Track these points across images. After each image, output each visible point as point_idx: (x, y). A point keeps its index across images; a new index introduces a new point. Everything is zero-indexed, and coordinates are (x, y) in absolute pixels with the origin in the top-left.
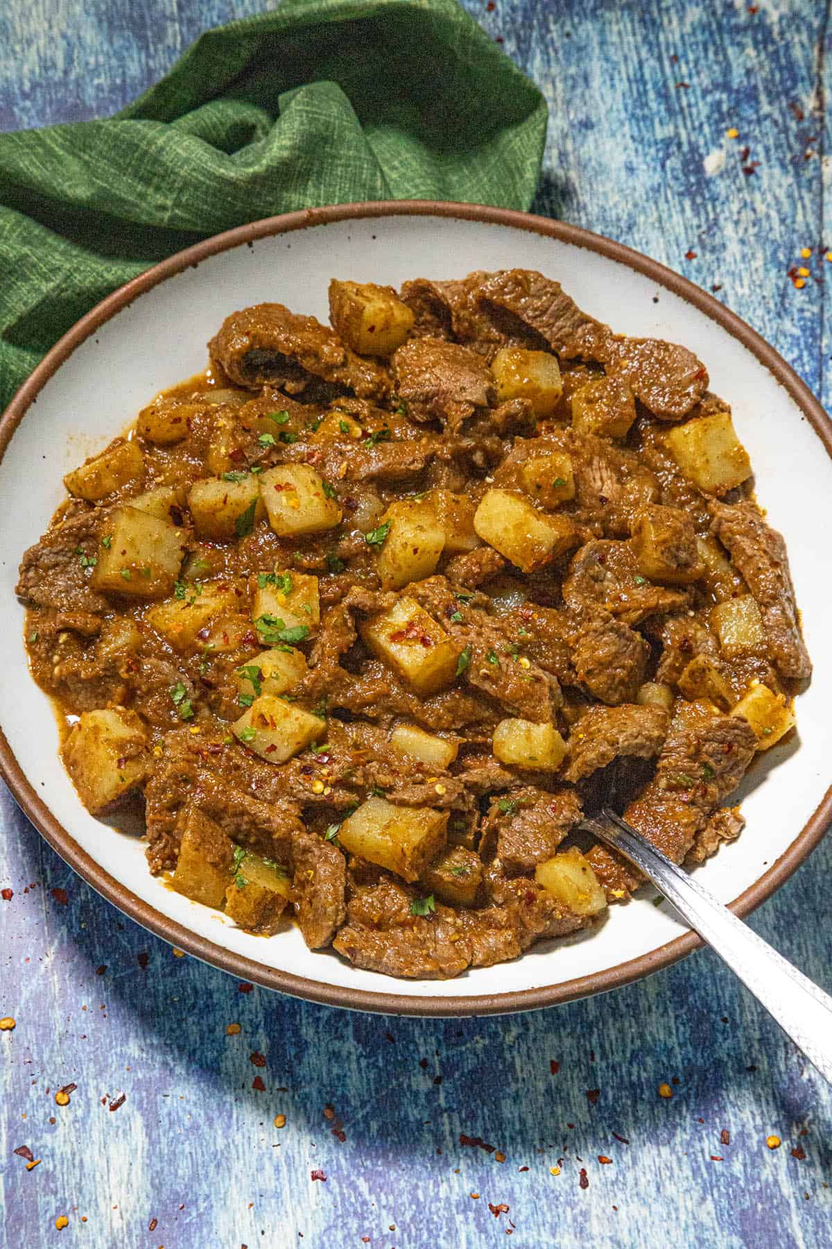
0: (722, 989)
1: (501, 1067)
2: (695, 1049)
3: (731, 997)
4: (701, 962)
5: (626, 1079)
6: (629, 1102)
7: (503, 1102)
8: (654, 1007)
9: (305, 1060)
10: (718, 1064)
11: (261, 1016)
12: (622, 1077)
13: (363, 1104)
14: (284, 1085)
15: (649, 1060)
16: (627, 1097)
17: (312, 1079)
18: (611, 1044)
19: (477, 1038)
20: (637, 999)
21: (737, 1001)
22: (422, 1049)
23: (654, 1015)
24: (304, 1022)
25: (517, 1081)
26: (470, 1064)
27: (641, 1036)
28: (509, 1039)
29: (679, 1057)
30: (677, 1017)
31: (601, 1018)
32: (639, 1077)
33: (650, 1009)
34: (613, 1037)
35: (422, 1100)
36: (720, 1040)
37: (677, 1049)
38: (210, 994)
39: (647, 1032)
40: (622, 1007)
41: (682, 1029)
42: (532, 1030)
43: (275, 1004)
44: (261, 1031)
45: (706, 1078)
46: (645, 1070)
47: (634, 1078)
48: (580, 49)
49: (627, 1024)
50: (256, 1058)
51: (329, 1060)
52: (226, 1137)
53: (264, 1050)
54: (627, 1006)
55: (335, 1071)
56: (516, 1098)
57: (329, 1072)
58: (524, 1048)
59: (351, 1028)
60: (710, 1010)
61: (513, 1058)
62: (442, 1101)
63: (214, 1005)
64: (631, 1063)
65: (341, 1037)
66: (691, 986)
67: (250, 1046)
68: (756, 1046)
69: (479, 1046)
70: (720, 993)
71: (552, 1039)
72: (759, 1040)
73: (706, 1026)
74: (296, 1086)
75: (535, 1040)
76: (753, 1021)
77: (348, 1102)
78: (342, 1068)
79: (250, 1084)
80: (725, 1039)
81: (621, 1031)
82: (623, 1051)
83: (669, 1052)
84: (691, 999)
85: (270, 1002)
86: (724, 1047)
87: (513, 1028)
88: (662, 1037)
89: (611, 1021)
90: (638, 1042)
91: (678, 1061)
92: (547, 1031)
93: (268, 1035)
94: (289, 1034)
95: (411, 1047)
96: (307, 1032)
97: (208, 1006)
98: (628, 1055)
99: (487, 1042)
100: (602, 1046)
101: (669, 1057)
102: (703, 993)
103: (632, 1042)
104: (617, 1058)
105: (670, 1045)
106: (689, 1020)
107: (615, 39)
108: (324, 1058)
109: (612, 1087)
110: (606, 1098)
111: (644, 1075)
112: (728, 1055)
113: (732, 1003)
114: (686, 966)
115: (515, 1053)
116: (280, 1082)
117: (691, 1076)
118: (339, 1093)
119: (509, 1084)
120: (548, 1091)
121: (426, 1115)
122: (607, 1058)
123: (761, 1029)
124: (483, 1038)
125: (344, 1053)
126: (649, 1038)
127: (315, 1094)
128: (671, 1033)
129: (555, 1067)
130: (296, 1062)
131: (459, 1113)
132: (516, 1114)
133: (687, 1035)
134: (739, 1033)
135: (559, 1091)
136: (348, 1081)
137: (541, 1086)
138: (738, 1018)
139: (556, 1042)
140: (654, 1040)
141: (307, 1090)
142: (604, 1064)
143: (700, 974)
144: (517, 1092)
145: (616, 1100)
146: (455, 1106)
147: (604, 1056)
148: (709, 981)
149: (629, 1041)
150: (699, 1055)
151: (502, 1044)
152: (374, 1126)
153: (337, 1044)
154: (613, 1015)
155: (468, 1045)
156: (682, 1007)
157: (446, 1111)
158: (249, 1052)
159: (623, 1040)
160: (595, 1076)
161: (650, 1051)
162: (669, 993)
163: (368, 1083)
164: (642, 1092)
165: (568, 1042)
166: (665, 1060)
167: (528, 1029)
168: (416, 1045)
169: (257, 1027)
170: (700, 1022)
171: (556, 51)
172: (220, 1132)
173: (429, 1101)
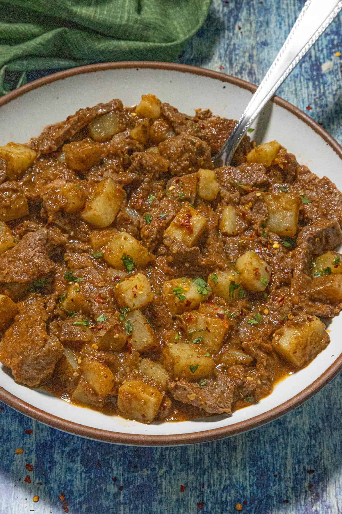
0: (277, 460)
1: (155, 485)
2: (258, 488)
3: (280, 465)
4: (267, 446)
5: (219, 499)
6: (219, 511)
7: (153, 503)
8: (239, 465)
9: (54, 470)
10: (269, 497)
11: (34, 446)
12: (217, 498)
13: (80, 495)
14: (41, 481)
15: (233, 491)
16: (218, 508)
17: (56, 480)
18: (214, 480)
19: (145, 470)
20: (231, 460)
21: (283, 467)
22: (115, 472)
23: (238, 469)
24: (56, 452)
25: (162, 493)
26: (139, 482)
27: (231, 479)
28: (161, 472)
29: (249, 491)
30: (250, 471)
31: (210, 467)
32: (226, 498)
33: (237, 466)
34: (215, 478)
35: (111, 496)
36: (272, 485)
37: (248, 487)
38: (10, 433)
39: (233, 477)
40: (223, 464)
41: (252, 477)
42: (174, 469)
43: (42, 441)
44: (33, 453)
45: (261, 503)
46: (230, 496)
47: (224, 499)
48: (266, 10)
49: (224, 472)
50: (28, 466)
51: (66, 472)
52: (7, 504)
53: (33, 464)
54: (225, 463)
55: (68, 478)
56: (160, 502)
57: (65, 478)
58: (168, 477)
59: (79, 458)
60: (268, 470)
61: (162, 482)
62: (121, 499)
63: (11, 438)
64: (223, 491)
65: (74, 462)
66: (260, 457)
67: (27, 460)
68: (290, 490)
69: (145, 474)
70: (275, 462)
71: (183, 475)
72: (292, 488)
73: (265, 478)
74: (47, 483)
75: (174, 474)
76: (290, 478)
77: (72, 494)
78: (72, 476)
79: (24, 478)
80: (274, 485)
81: (220, 475)
82: (220, 485)
83: (244, 488)
84: (259, 463)
85: (40, 440)
86: (273, 490)
87: (164, 467)
88: (241, 480)
89: (215, 469)
90: (228, 482)
91: (248, 493)
92: (181, 470)
93: (37, 456)
94: (47, 457)
95: (110, 470)
96: (57, 457)
97: (8, 438)
98: (222, 487)
99: (149, 472)
100: (209, 481)
101: (243, 490)
102: (266, 461)
103: (225, 481)
104: (216, 488)
105: (245, 484)
106: (257, 474)
107: (284, 7)
108: (64, 470)
109: (212, 502)
110: (207, 508)
111: (229, 498)
112: (275, 493)
113: (280, 467)
114: (259, 446)
115: (163, 480)
116: (39, 479)
117: (254, 501)
118: (69, 489)
119: (157, 495)
120: (178, 500)
121: (112, 504)
122: (211, 488)
123: (294, 482)
124: (147, 470)
125: (74, 470)
126: (234, 480)
127: (56, 488)
128: (246, 479)
129: (183, 489)
130: (49, 471)
131: (130, 505)
132: (159, 510)
133: (254, 481)
134: (282, 483)
135: (183, 501)
136: (74, 483)
137: (174, 497)
138: (282, 475)
139: (185, 476)
140: (237, 482)
141: (52, 485)
142: (209, 490)
143: (266, 452)
144: (161, 499)
145: (212, 509)
146: (128, 502)
147: (209, 486)
148: (270, 456)
149: (223, 481)
150: (259, 491)
151: (156, 475)
152: (84, 507)
153: (71, 465)
154: (217, 466)
155: (139, 473)
156: (254, 467)
157: (122, 504)
158: (25, 463)
159: (221, 479)
160: (203, 496)
161: (234, 486)
162: (248, 459)
163: (84, 486)
164: (227, 507)
165: (191, 477)
166: (241, 492)
167: (171, 469)
168: (112, 470)
169: (32, 451)
170: (262, 475)
171: (254, 10)
172: (4, 501)
173: (115, 498)
